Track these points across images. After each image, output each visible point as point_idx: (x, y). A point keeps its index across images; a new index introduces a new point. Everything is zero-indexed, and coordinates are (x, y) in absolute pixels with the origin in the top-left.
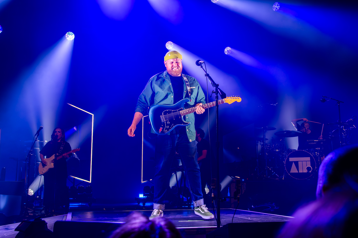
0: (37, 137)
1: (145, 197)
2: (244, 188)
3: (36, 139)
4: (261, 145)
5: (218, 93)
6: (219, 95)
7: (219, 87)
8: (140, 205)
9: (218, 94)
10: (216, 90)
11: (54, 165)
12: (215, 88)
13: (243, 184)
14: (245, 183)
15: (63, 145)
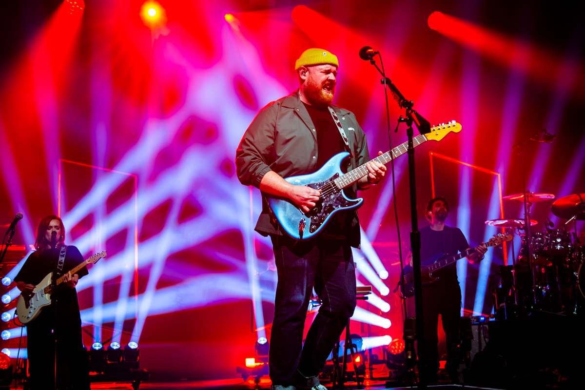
0: (10, 238)
1: (258, 364)
2: (484, 338)
3: (9, 241)
4: (521, 237)
5: (413, 123)
6: (414, 126)
7: (413, 108)
8: (249, 383)
9: (411, 124)
10: (408, 114)
11: (51, 298)
12: (404, 110)
13: (483, 327)
14: (487, 326)
15: (62, 252)
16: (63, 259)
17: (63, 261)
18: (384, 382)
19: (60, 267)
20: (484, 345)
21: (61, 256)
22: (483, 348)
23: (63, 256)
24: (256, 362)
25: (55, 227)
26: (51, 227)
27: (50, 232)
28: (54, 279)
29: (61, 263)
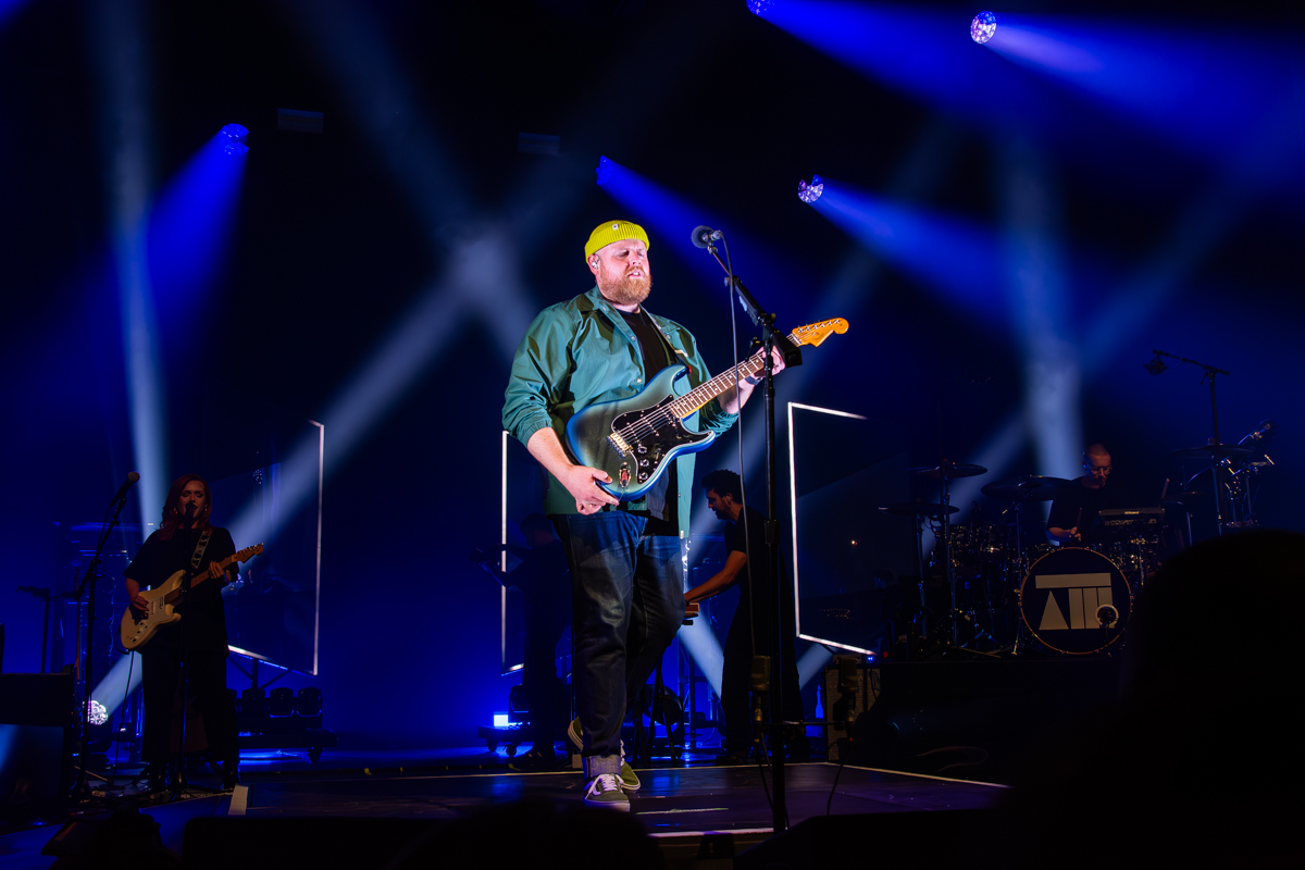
0: (118, 512)
1: (514, 724)
2: (873, 689)
3: (117, 516)
4: (935, 532)
8: (497, 755)
13: (871, 672)
14: (877, 671)
15: (204, 538)
16: (203, 549)
17: (202, 554)
18: (714, 757)
19: (196, 562)
20: (872, 701)
21: (201, 544)
22: (870, 705)
23: (203, 544)
24: (510, 721)
25: (196, 492)
26: (189, 492)
27: (185, 500)
28: (185, 581)
29: (198, 556)
